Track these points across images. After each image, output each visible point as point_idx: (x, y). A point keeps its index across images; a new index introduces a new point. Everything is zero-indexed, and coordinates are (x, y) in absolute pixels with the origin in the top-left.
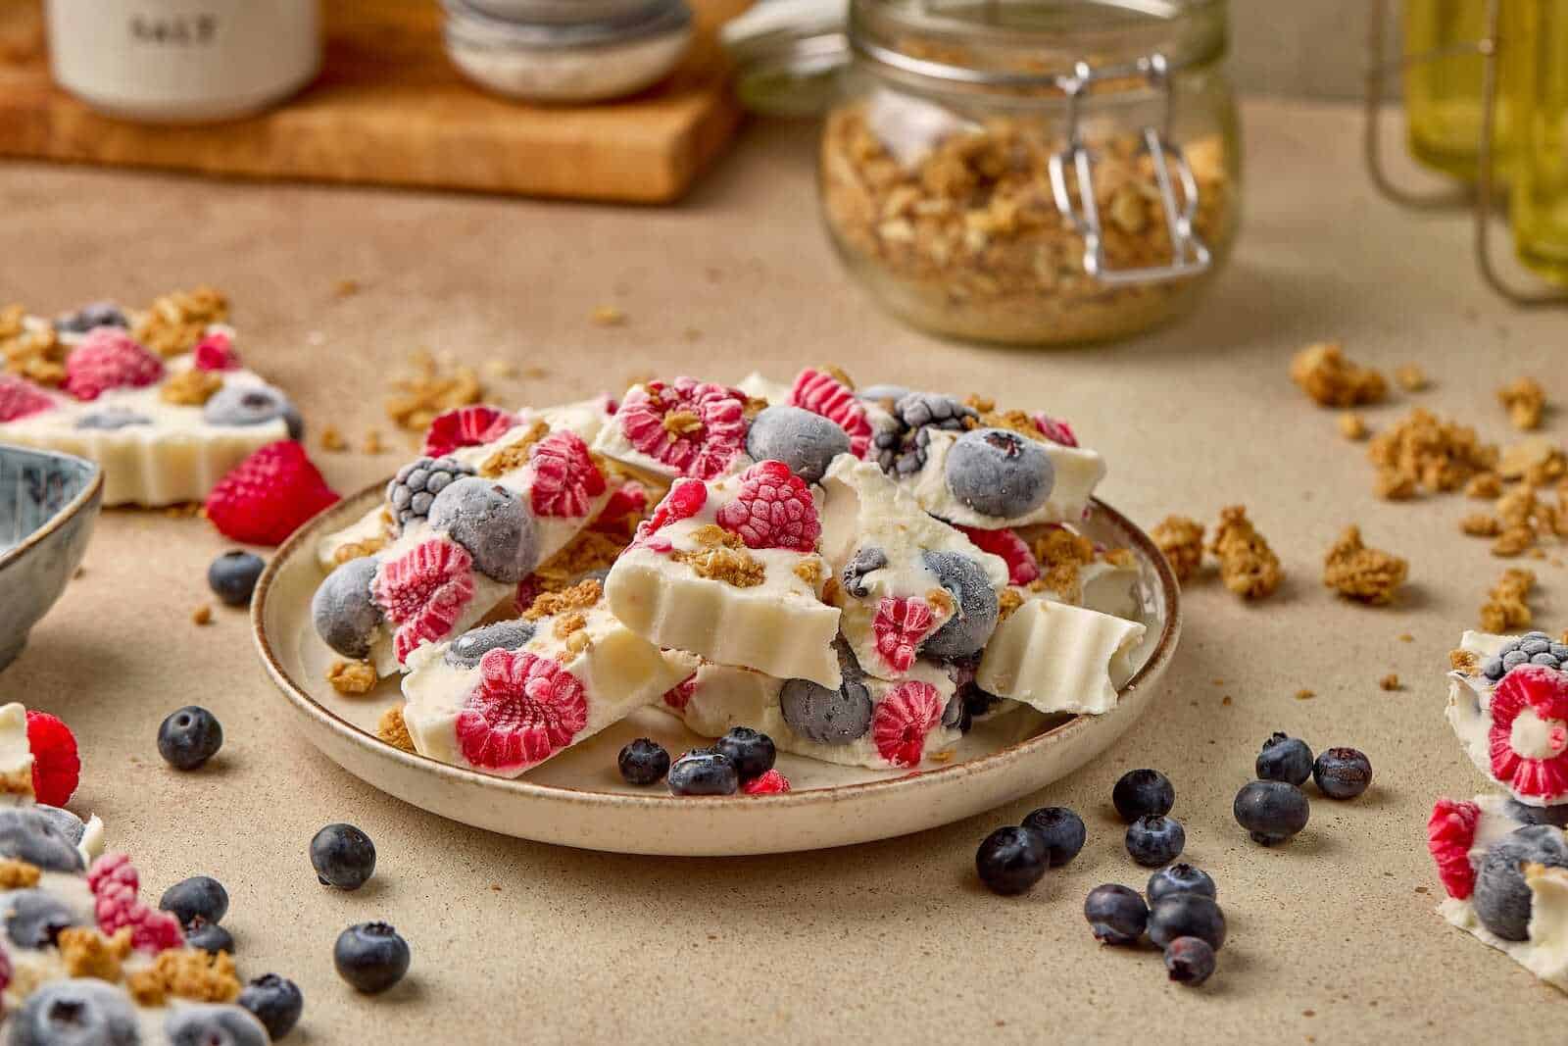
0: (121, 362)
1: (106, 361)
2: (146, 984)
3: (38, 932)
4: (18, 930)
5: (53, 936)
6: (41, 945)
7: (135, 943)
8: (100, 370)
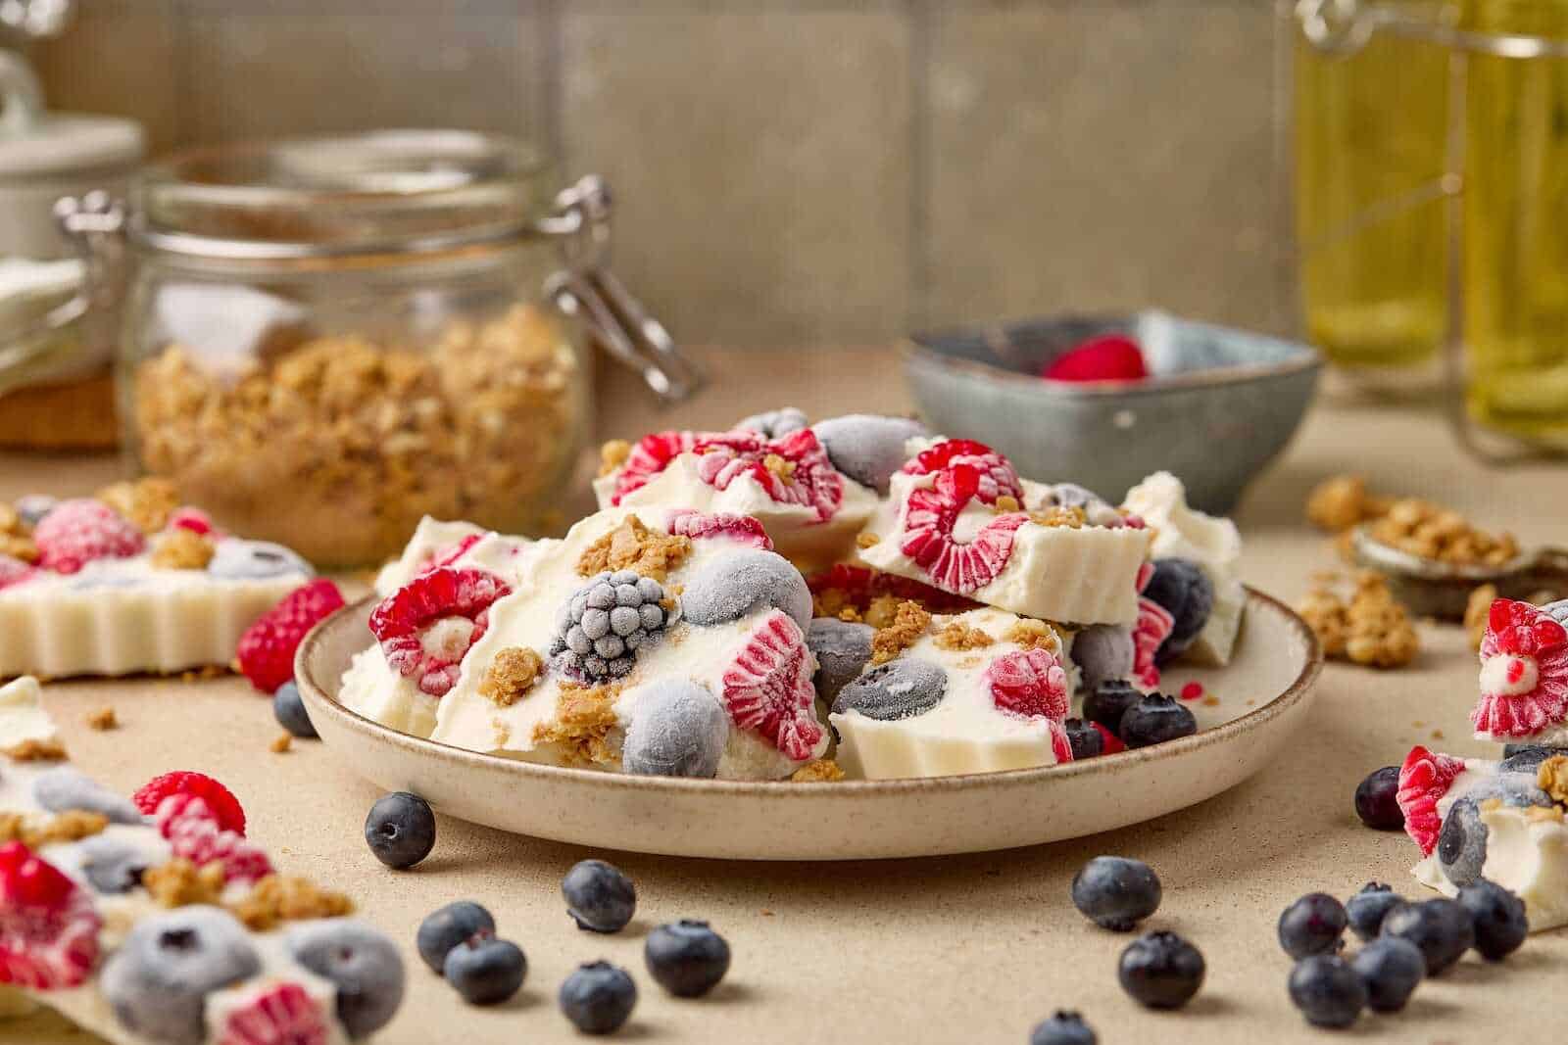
0: (102, 531)
1: (86, 531)
2: (252, 909)
3: (120, 877)
4: (98, 876)
5: (137, 878)
6: (125, 889)
7: (227, 878)
8: (81, 541)
